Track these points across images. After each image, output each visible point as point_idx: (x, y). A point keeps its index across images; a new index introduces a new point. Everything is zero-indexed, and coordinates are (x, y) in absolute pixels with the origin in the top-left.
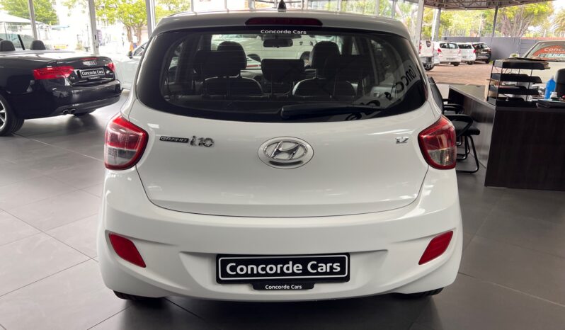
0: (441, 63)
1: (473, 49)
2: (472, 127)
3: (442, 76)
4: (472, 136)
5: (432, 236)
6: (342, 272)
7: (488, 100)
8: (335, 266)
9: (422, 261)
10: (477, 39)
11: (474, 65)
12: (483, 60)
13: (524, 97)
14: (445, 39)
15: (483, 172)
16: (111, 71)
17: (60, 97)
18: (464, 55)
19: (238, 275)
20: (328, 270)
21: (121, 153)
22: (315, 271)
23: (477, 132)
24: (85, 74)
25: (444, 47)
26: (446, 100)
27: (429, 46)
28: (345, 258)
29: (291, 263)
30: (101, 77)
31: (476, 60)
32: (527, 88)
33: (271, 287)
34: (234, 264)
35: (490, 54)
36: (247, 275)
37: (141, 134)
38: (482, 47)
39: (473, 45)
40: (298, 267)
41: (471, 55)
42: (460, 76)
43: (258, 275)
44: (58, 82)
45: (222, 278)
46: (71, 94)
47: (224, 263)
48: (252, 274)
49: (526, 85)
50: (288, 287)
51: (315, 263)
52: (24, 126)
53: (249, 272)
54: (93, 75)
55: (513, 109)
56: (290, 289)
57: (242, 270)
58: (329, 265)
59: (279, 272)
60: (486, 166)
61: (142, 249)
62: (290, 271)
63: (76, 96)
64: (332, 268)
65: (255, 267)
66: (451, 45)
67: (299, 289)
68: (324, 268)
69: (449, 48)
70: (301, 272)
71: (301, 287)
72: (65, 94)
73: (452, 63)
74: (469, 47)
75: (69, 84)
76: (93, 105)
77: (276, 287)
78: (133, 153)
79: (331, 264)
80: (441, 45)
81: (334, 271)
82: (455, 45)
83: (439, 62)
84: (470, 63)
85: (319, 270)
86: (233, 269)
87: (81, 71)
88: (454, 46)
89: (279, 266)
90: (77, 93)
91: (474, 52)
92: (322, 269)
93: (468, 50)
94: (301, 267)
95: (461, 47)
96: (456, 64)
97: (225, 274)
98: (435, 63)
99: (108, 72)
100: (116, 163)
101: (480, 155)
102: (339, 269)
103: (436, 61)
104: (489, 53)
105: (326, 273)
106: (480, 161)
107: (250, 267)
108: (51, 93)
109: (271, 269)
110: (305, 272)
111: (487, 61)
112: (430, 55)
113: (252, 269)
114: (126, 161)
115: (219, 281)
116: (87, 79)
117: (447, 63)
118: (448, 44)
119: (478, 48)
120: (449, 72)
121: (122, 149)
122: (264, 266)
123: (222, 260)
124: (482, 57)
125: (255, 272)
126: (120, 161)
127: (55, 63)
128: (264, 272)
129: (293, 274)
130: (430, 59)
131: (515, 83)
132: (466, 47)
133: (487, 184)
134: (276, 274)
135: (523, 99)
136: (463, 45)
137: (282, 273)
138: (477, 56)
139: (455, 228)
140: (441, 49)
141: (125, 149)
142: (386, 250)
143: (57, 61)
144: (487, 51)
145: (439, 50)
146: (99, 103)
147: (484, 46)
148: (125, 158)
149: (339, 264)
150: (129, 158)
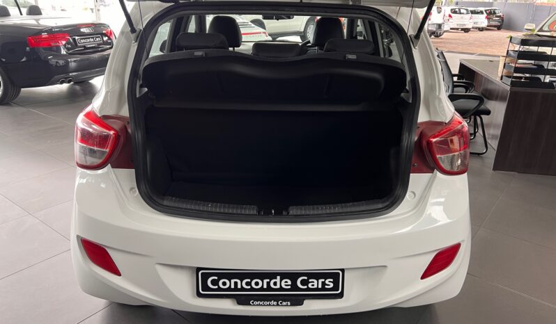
0: (451, 29)
1: (485, 15)
2: (482, 107)
3: (451, 43)
4: (482, 116)
5: (438, 250)
6: (336, 288)
7: (501, 79)
8: (327, 282)
9: (425, 275)
10: (490, 4)
11: (484, 32)
12: (495, 26)
13: (542, 77)
14: (457, 4)
15: (491, 155)
16: (109, 39)
17: (56, 66)
18: (476, 21)
19: (219, 289)
20: (320, 286)
21: (92, 152)
22: (306, 287)
23: (488, 112)
24: (82, 42)
25: (455, 12)
26: (455, 75)
27: (439, 12)
28: (339, 273)
29: (278, 277)
30: (99, 44)
31: (488, 26)
32: (546, 68)
33: (256, 303)
34: (216, 278)
35: (503, 20)
36: (229, 289)
37: (112, 133)
38: (495, 13)
39: (486, 11)
40: (286, 282)
41: (482, 21)
42: (471, 43)
43: (242, 289)
44: (54, 51)
45: (203, 291)
46: (67, 63)
47: (205, 277)
48: (236, 289)
49: (545, 64)
50: (275, 303)
51: (306, 278)
52: (21, 94)
53: (233, 287)
54: (90, 43)
55: (529, 90)
56: (278, 305)
57: (224, 284)
58: (321, 281)
59: (265, 287)
60: (496, 149)
61: (116, 257)
62: (278, 286)
63: (73, 65)
64: (324, 284)
65: (239, 281)
66: (462, 11)
67: (287, 305)
68: (314, 283)
69: (461, 13)
70: (289, 287)
71: (289, 303)
72: (61, 62)
73: (462, 29)
74: (482, 12)
75: (65, 53)
76: (90, 74)
77: (262, 303)
78: (104, 152)
79: (323, 280)
80: (452, 10)
81: (326, 287)
82: (467, 10)
83: (449, 29)
84: (481, 29)
85: (310, 285)
86: (214, 282)
87: (77, 38)
88: (465, 12)
89: (265, 281)
90: (75, 61)
91: (486, 17)
92: (313, 285)
93: (480, 16)
94: (289, 282)
95: (473, 12)
96: (466, 30)
97: (206, 288)
98: (445, 29)
99: (105, 39)
100: (86, 162)
101: (489, 134)
102: (332, 285)
103: (446, 27)
104: (502, 18)
105: (317, 289)
106: (489, 141)
107: (233, 281)
108: (47, 62)
109: (257, 284)
110: (294, 287)
111: (499, 28)
112: (440, 22)
113: (236, 283)
114: (97, 161)
115: (199, 295)
116: (84, 47)
117: (457, 29)
118: (459, 10)
119: (491, 14)
120: (459, 39)
121: (92, 147)
122: (249, 280)
123: (202, 274)
124: (494, 23)
125: (239, 287)
126: (91, 160)
127: (50, 31)
128: (249, 287)
129: (281, 289)
130: (440, 26)
131: (533, 62)
132: (478, 13)
133: (495, 168)
134: (262, 289)
135: (540, 79)
136: (475, 11)
137: (269, 288)
138: (489, 22)
139: (463, 241)
140: (452, 15)
141: (95, 148)
142: (385, 266)
143: (53, 27)
144: (499, 17)
145: (450, 16)
146: (97, 72)
147: (497, 11)
148: (95, 157)
149: (332, 280)
150: (99, 158)
